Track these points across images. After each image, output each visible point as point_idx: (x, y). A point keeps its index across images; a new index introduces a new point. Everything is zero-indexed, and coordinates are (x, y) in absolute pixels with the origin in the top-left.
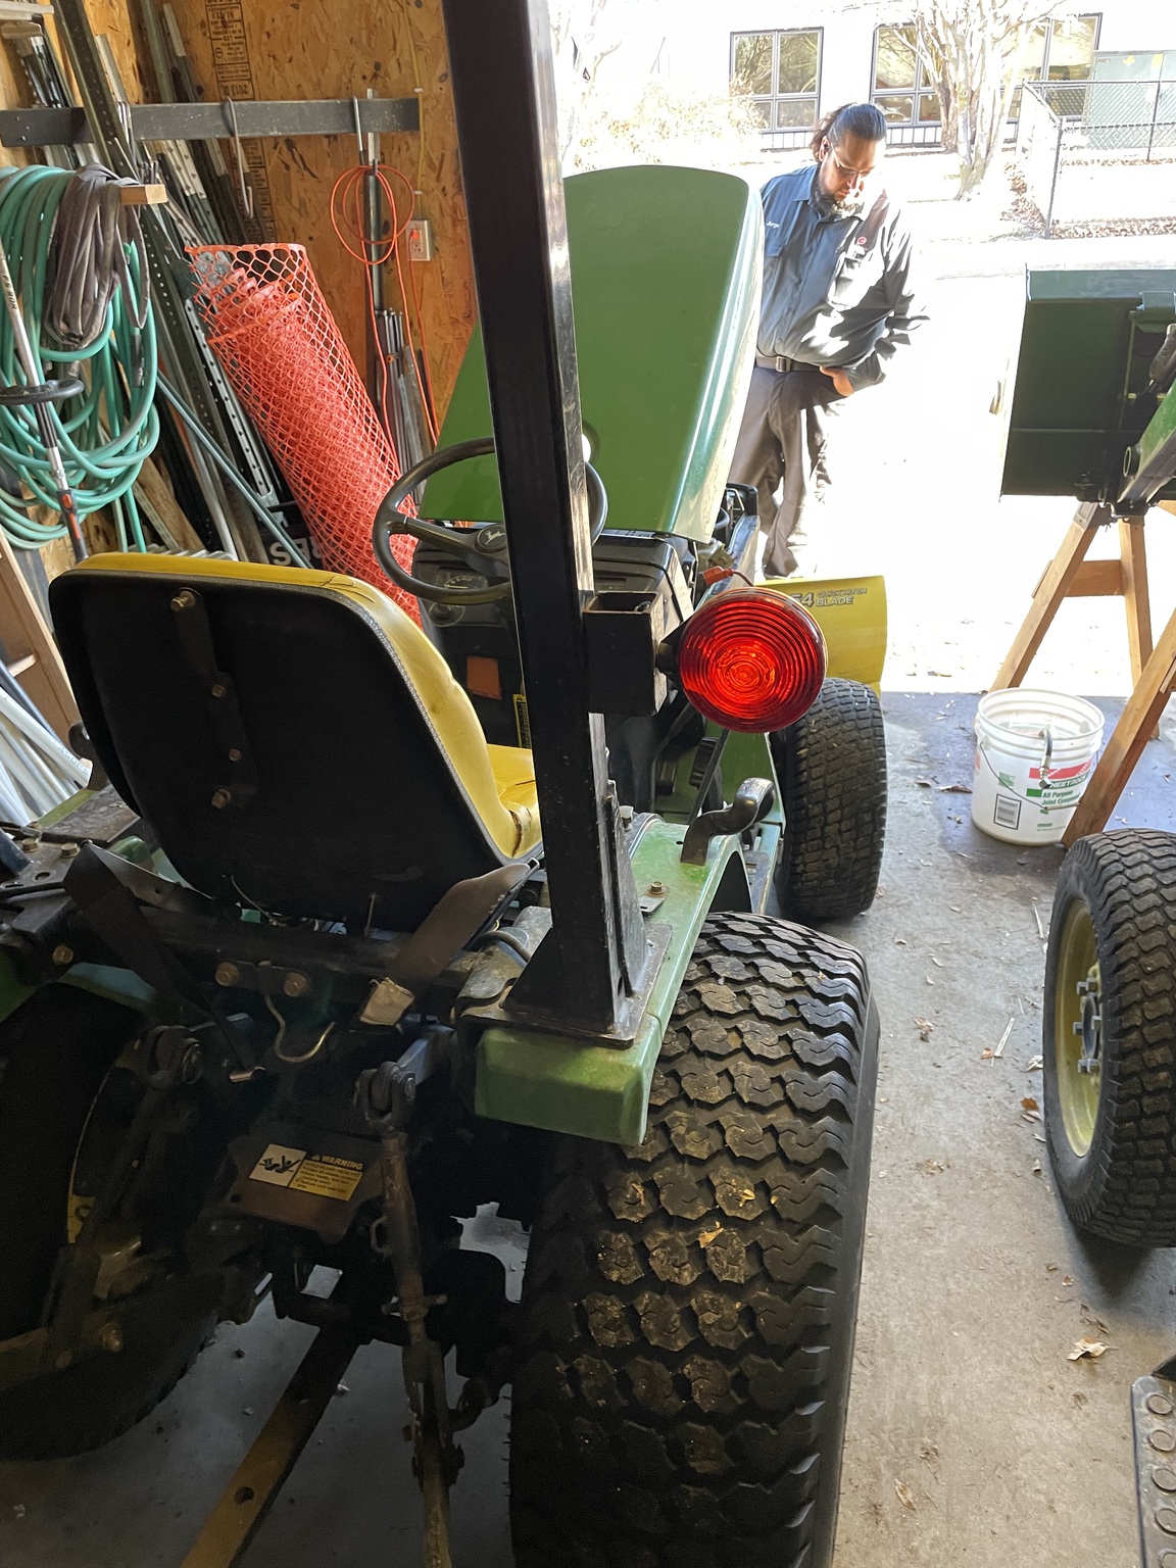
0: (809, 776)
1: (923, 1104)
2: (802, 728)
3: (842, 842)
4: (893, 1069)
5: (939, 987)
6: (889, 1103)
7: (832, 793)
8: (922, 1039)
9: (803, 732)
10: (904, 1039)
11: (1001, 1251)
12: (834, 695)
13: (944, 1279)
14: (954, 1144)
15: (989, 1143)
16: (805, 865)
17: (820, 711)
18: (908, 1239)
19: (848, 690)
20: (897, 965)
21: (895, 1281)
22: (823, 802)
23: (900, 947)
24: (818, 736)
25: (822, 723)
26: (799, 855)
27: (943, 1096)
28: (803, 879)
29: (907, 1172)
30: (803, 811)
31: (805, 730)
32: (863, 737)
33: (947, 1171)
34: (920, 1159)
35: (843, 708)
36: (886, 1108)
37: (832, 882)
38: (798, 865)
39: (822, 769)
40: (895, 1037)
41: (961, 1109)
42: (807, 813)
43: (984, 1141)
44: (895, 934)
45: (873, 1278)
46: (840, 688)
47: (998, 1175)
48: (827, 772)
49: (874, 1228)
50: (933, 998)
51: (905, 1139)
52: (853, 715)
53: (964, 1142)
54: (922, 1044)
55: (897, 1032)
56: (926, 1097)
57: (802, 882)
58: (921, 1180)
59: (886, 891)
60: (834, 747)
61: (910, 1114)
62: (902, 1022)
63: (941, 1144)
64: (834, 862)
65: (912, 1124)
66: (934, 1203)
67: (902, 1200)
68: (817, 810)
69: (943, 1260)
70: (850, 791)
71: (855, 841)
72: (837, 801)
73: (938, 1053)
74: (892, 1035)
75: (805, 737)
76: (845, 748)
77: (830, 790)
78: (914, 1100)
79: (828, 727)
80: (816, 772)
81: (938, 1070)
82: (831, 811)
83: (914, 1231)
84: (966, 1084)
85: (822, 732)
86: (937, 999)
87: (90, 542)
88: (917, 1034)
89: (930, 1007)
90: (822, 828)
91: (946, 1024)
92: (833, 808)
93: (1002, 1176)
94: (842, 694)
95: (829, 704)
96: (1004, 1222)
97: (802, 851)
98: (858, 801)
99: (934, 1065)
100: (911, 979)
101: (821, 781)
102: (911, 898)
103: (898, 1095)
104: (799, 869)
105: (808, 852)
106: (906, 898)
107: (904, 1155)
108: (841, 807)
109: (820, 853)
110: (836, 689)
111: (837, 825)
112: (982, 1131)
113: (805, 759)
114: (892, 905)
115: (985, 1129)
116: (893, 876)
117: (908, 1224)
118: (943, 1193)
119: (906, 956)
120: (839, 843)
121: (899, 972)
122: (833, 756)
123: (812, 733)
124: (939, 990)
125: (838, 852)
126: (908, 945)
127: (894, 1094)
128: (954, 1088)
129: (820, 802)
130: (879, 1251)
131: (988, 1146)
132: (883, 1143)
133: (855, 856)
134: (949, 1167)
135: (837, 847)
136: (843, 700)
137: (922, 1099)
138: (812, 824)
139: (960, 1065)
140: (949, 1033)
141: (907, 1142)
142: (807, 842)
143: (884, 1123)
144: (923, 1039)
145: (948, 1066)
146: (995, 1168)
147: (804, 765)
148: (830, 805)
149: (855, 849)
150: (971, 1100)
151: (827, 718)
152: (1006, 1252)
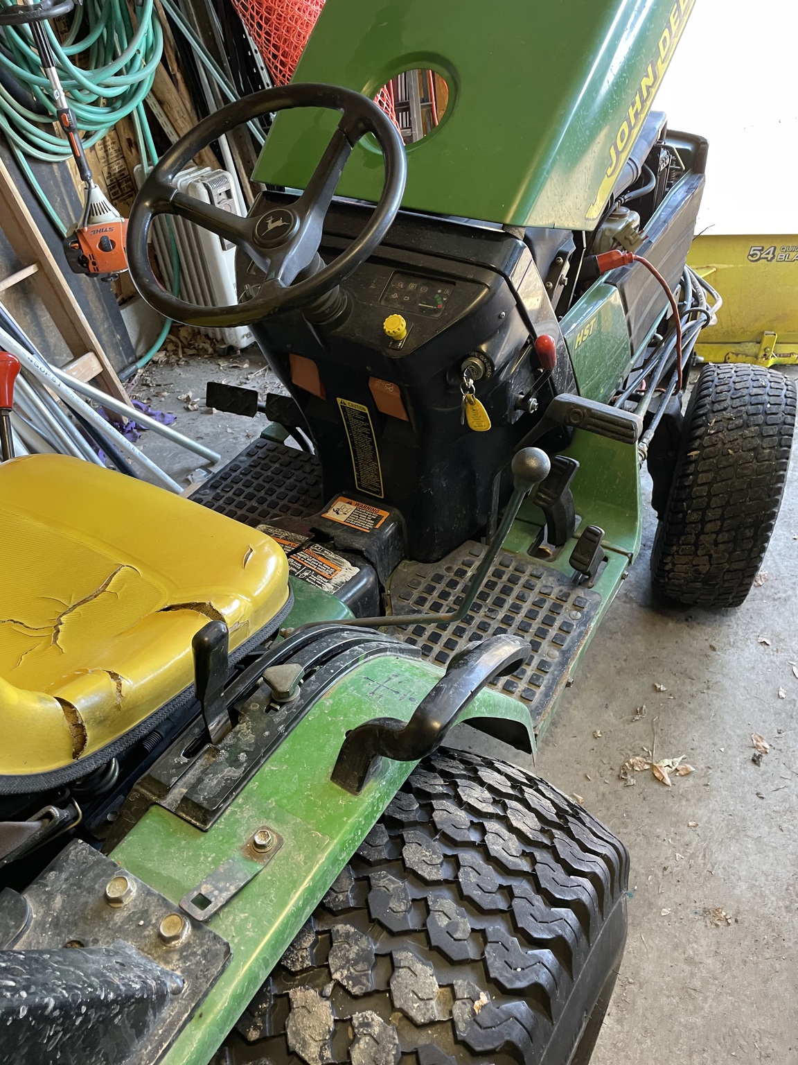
0: (695, 481)
1: (731, 839)
2: (701, 426)
3: (716, 553)
4: (711, 790)
5: (790, 702)
6: (697, 828)
7: (716, 502)
8: (754, 761)
9: (699, 432)
10: (735, 756)
11: (760, 1039)
12: (745, 392)
13: (690, 1056)
14: (749, 895)
15: (788, 903)
16: (674, 565)
17: (725, 409)
18: (668, 997)
19: (765, 387)
20: (753, 668)
21: (639, 1043)
22: (704, 510)
23: (762, 648)
24: (714, 438)
25: (724, 424)
26: (669, 555)
27: (756, 835)
28: (670, 576)
29: (691, 916)
30: (681, 516)
31: (703, 429)
32: (764, 446)
33: (733, 925)
34: (709, 904)
35: (751, 409)
36: (691, 832)
37: (699, 585)
38: (667, 564)
39: (710, 475)
40: (726, 752)
41: (771, 854)
42: (684, 518)
43: (784, 899)
44: (762, 631)
45: (619, 1033)
46: (755, 384)
47: (786, 944)
48: (714, 481)
49: (638, 973)
50: (780, 714)
51: (701, 875)
52: (760, 419)
53: (762, 896)
54: (751, 767)
55: (729, 747)
56: (738, 831)
57: (669, 579)
58: (703, 928)
59: (767, 580)
60: (729, 454)
61: (714, 847)
62: (738, 736)
63: (737, 892)
64: (704, 569)
65: (713, 861)
66: (709, 961)
67: (676, 947)
68: (695, 516)
69: (696, 1032)
70: (735, 504)
71: (730, 554)
72: (719, 512)
73: (765, 781)
74: (722, 749)
75: (700, 437)
76: (740, 457)
77: (713, 499)
78: (724, 831)
79: (729, 430)
80: (702, 478)
81: (760, 801)
82: (711, 521)
83: (677, 989)
84: (785, 826)
85: (720, 435)
86: (784, 715)
87: (122, 154)
88: (750, 753)
89: (773, 725)
90: (698, 536)
91: (784, 748)
92: (713, 518)
93: (789, 947)
94: (755, 391)
95: (737, 403)
96: (775, 1004)
97: (672, 552)
98: (743, 515)
99: (757, 794)
100: (762, 686)
101: (706, 488)
102: (790, 593)
103: (709, 822)
104: (667, 567)
105: (678, 554)
106: (785, 591)
107: (693, 896)
108: (722, 518)
109: (691, 558)
110: (752, 383)
111: (714, 536)
112: (785, 887)
113: (695, 461)
114: (768, 597)
115: (789, 885)
116: (780, 564)
117: (674, 979)
118: (721, 950)
119: (766, 659)
120: (712, 552)
121: (753, 677)
122: (725, 463)
123: (710, 434)
124: (788, 707)
125: (710, 560)
126: (771, 647)
127: (705, 819)
128: (771, 827)
129: (700, 509)
130: (634, 1002)
131: (786, 907)
132: (677, 875)
133: (728, 567)
134: (736, 921)
135: (710, 556)
136: (754, 400)
137: (732, 832)
138: (688, 529)
139: (784, 801)
140: (784, 759)
141: (702, 880)
142: (679, 545)
143: (684, 852)
144: (756, 760)
145: (772, 800)
146: (786, 936)
147: (692, 468)
148: (710, 514)
149: (729, 561)
150: (785, 846)
151: (730, 419)
152: (766, 1041)
